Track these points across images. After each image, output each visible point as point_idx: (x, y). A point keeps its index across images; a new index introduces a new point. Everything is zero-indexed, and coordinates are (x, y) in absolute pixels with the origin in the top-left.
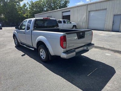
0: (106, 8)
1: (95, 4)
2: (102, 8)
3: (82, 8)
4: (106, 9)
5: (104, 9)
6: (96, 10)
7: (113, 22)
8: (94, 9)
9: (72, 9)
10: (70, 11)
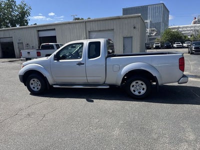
0: (112, 28)
1: (96, 22)
2: (107, 29)
3: (77, 27)
4: (113, 30)
5: (110, 30)
6: (100, 31)
7: (124, 47)
8: (97, 29)
9: (60, 27)
10: (54, 29)
